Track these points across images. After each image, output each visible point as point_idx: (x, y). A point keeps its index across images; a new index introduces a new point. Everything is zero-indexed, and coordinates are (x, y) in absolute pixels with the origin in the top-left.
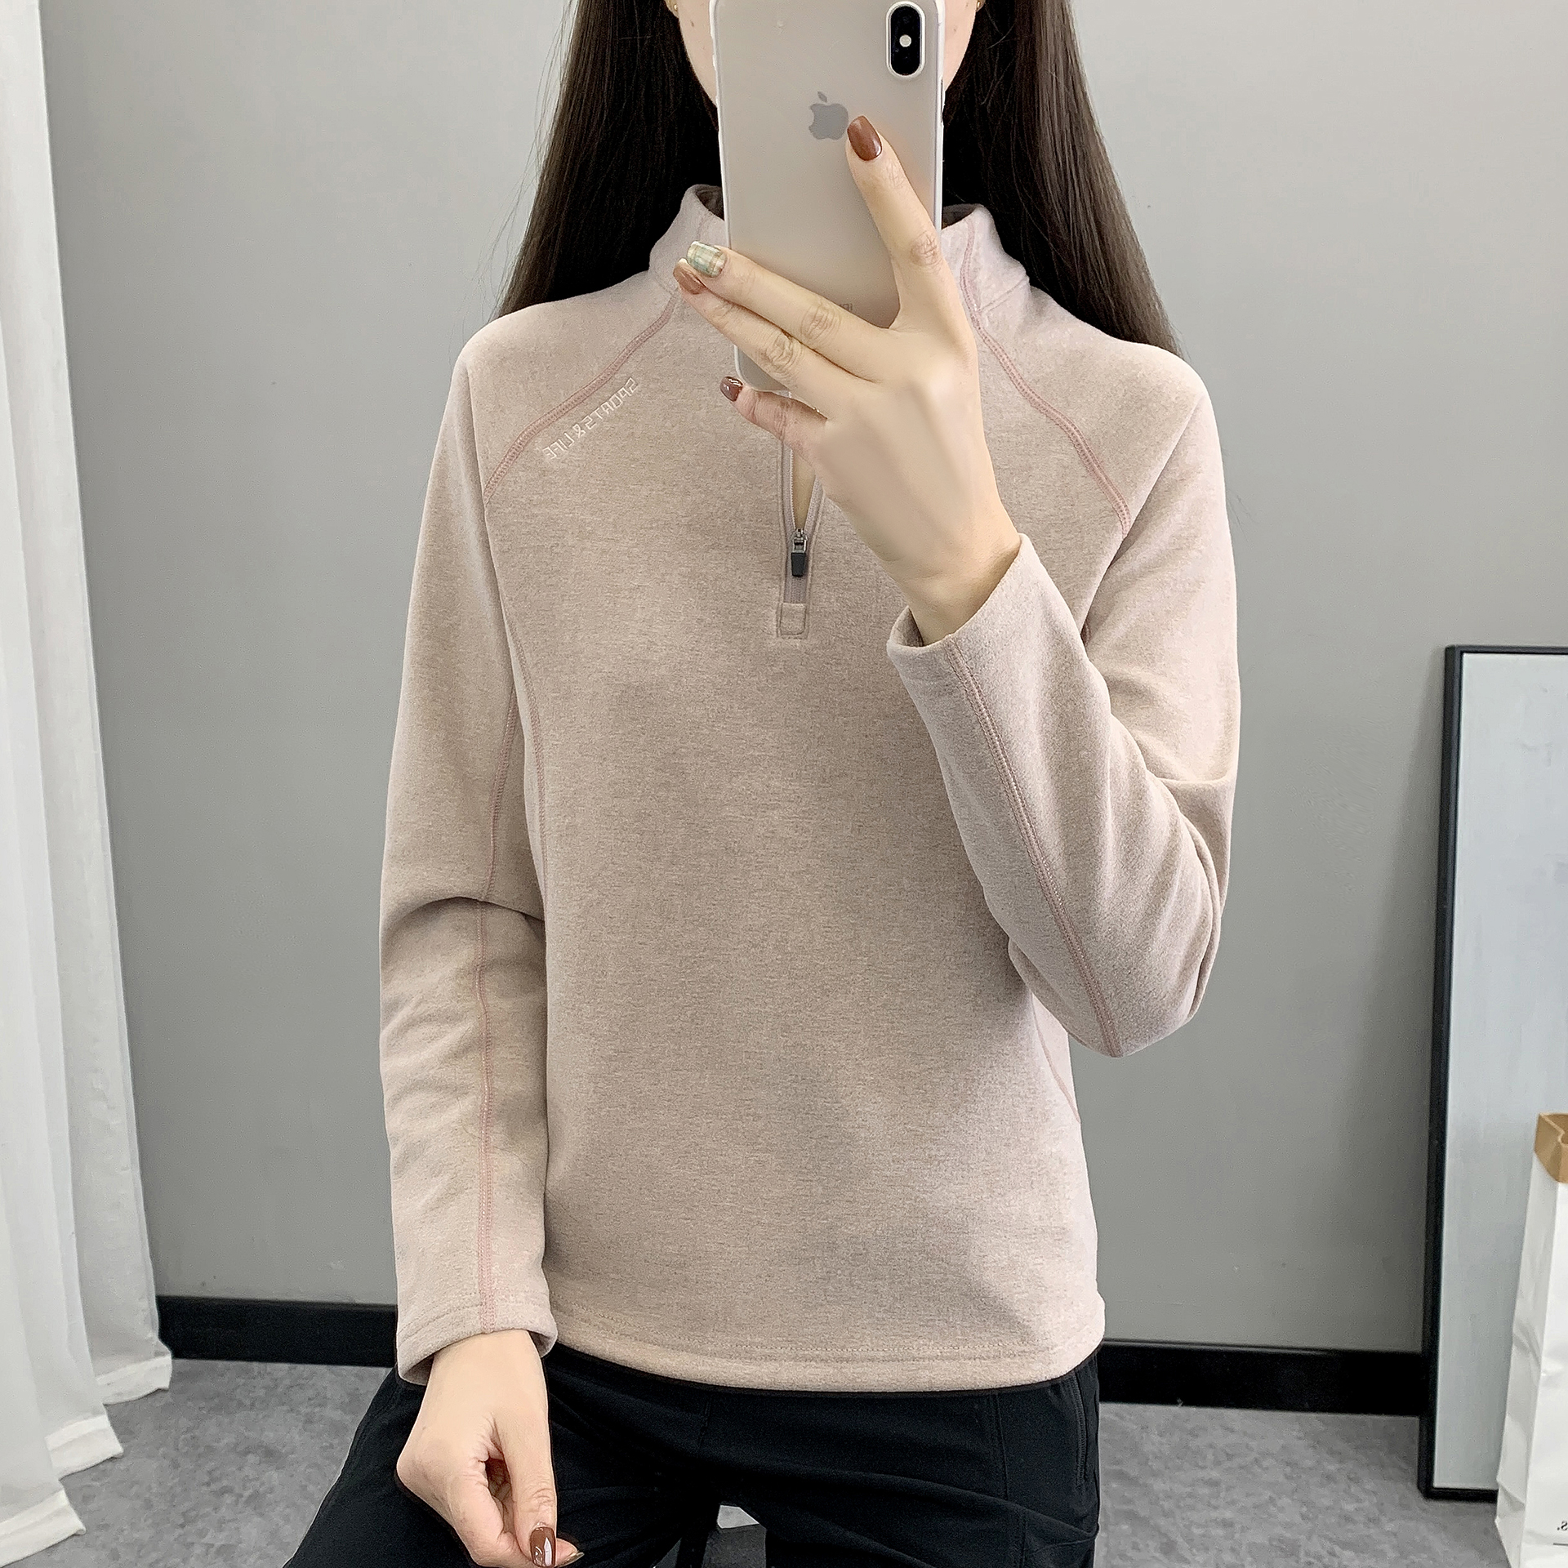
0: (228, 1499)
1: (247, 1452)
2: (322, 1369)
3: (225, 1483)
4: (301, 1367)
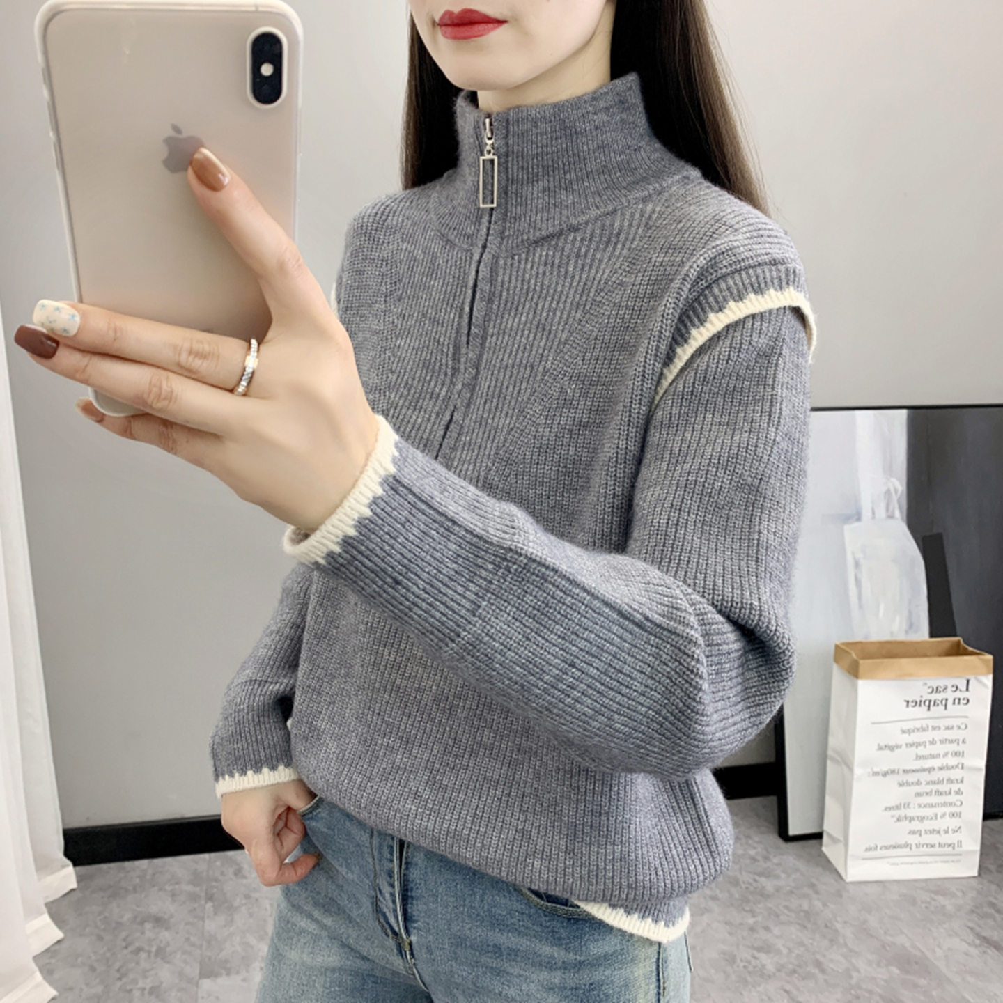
0: (143, 955)
1: (142, 923)
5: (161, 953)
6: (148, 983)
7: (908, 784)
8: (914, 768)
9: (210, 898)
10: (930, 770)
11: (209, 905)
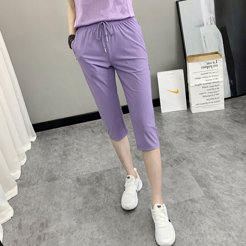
0: (53, 145)
1: (53, 139)
2: (59, 128)
3: (51, 143)
4: (56, 129)
5: (56, 144)
6: (54, 150)
7: (205, 87)
8: (206, 83)
9: (67, 134)
10: (210, 83)
11: (66, 135)
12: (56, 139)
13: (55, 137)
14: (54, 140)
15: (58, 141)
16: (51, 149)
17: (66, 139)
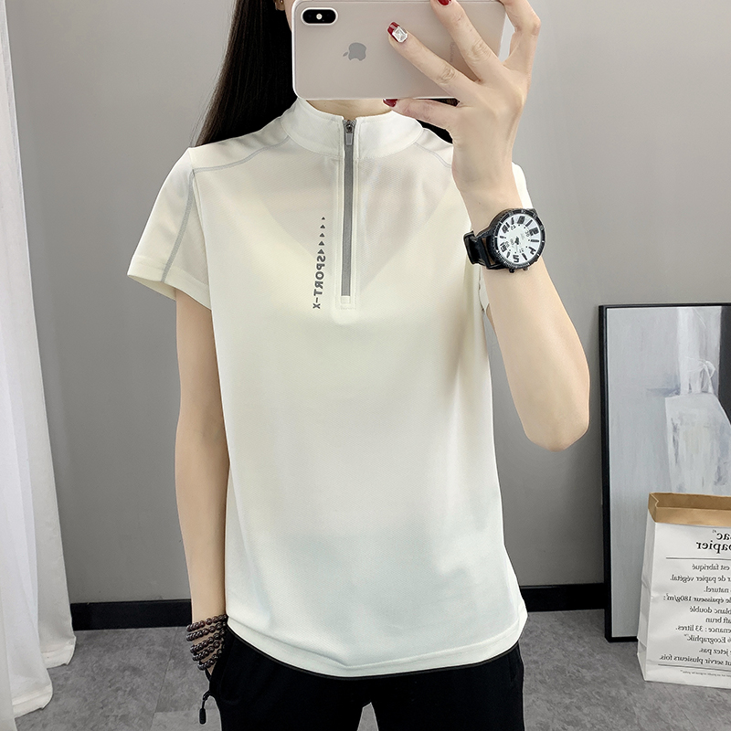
1: (124, 670)
3: (117, 685)
11: (172, 661)
12: (135, 670)
13: (133, 662)
14: (127, 673)
15: (139, 680)
16: (111, 710)
17: (170, 676)
